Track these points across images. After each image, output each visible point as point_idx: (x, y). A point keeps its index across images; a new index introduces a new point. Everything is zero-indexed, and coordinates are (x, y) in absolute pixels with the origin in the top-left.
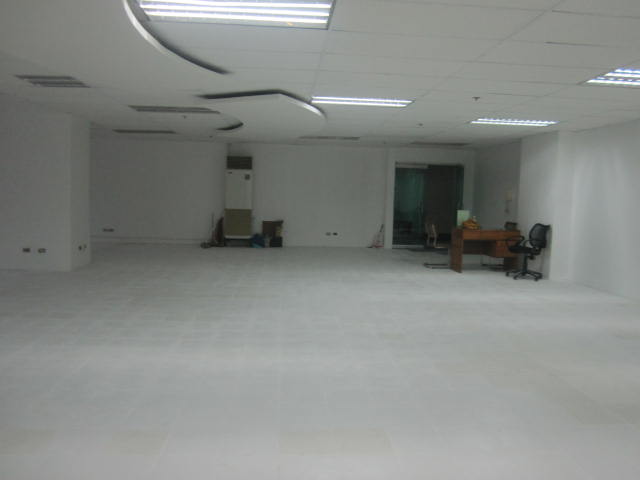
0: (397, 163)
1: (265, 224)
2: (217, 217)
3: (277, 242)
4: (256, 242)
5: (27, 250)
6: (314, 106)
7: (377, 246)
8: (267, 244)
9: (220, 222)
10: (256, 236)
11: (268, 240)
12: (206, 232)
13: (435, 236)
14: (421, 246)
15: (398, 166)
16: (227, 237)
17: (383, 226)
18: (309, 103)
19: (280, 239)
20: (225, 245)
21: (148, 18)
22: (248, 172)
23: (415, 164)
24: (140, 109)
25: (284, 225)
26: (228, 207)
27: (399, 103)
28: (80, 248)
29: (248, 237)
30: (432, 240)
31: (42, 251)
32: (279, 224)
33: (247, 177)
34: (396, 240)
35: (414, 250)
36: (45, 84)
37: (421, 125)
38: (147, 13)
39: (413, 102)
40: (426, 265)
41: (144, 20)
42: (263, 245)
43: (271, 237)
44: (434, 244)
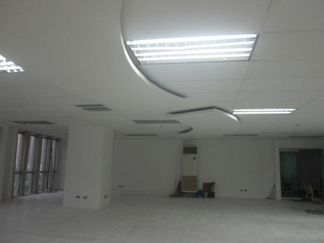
0: (280, 149)
1: (204, 184)
2: (178, 181)
3: (212, 195)
4: (199, 194)
5: (78, 197)
6: (234, 115)
7: (271, 198)
8: (206, 196)
9: (180, 183)
10: (200, 191)
11: (206, 194)
12: (172, 189)
13: (312, 192)
14: (300, 199)
15: (282, 150)
16: (183, 191)
17: (274, 186)
18: (232, 114)
19: (213, 193)
20: (182, 196)
21: (139, 62)
22: (194, 155)
23: (291, 149)
24: (138, 122)
25: (215, 185)
26: (184, 175)
27: (286, 111)
28: (105, 197)
29: (196, 192)
30: (310, 195)
31: (85, 198)
32: (212, 184)
33: (194, 158)
34: (283, 195)
35: (295, 201)
36: (90, 109)
37: (298, 125)
38: (139, 60)
39: (297, 109)
40: (308, 211)
41: (137, 64)
42: (203, 196)
43: (208, 192)
44: (312, 198)
